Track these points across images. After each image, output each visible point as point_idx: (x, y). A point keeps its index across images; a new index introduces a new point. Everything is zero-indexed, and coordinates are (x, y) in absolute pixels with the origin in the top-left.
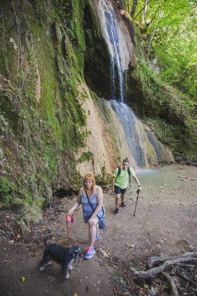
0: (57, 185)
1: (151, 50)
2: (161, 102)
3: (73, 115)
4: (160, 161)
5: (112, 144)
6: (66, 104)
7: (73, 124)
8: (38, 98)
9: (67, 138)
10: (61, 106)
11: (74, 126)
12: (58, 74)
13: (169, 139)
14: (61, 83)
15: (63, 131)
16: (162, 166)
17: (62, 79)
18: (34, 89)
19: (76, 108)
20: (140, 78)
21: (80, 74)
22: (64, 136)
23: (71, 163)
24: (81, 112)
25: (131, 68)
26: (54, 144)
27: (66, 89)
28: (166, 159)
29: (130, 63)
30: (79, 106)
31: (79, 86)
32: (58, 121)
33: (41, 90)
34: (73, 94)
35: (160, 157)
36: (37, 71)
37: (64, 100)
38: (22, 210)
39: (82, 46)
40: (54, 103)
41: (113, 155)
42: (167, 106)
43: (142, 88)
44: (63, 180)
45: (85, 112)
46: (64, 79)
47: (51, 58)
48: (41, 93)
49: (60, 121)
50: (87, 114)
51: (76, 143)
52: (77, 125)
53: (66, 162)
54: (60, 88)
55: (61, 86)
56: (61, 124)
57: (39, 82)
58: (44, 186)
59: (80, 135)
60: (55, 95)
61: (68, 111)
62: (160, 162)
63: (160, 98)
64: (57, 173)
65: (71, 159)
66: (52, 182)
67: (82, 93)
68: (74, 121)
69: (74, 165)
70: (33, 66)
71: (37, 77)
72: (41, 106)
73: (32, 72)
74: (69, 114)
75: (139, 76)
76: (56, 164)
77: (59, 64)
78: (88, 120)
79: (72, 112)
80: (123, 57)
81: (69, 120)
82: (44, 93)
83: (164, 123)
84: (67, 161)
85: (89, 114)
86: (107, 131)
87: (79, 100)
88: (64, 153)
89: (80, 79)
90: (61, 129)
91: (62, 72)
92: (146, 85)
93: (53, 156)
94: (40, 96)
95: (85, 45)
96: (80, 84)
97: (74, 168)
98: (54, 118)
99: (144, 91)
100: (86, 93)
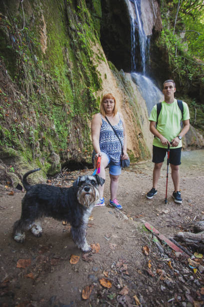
0: (66, 154)
1: (179, 22)
2: (191, 76)
3: (86, 78)
4: (189, 143)
5: (133, 117)
6: (78, 64)
7: (86, 87)
8: (44, 49)
9: (80, 102)
10: (72, 66)
11: (88, 89)
12: (68, 29)
13: (199, 120)
14: (72, 39)
15: (74, 94)
16: (192, 150)
17: (73, 35)
18: (39, 38)
19: (90, 70)
20: (166, 46)
21: (95, 34)
22: (76, 100)
23: (83, 131)
24: (96, 74)
25: (156, 34)
26: (63, 106)
27: (78, 47)
28: (197, 143)
29: (154, 27)
30: (94, 68)
31: (94, 47)
32: (68, 82)
33: (48, 40)
34: (86, 53)
35: (190, 139)
36: (43, 17)
37: (76, 59)
38: (17, 163)
39: (97, 10)
40: (64, 61)
41: (134, 129)
42: (197, 81)
43: (168, 59)
44: (74, 149)
45: (100, 75)
46: (76, 35)
47: (61, 10)
48: (48, 43)
49: (71, 83)
50: (103, 77)
51: (90, 109)
52: (91, 89)
53: (78, 130)
54: (71, 45)
55: (72, 43)
56: (72, 86)
57: (44, 30)
58: (49, 149)
59: (95, 100)
60: (66, 52)
61: (81, 73)
62: (189, 146)
63: (189, 72)
64: (67, 140)
65: (85, 126)
66: (62, 150)
67: (97, 54)
68: (88, 84)
69: (87, 133)
70: (37, 11)
71: (42, 24)
72: (47, 59)
73: (35, 16)
74: (82, 75)
75: (165, 44)
76: (66, 130)
77: (69, 16)
78: (104, 85)
79: (85, 74)
80: (145, 20)
81: (81, 83)
82: (51, 44)
83: (194, 102)
84: (80, 129)
85: (106, 78)
86: (127, 102)
87: (93, 61)
88: (75, 119)
89: (95, 38)
90: (73, 92)
91: (73, 26)
92: (173, 56)
93: (63, 120)
94: (46, 47)
95: (101, 10)
96: (95, 45)
97: (87, 137)
98: (64, 77)
99: (170, 63)
100: (101, 55)
